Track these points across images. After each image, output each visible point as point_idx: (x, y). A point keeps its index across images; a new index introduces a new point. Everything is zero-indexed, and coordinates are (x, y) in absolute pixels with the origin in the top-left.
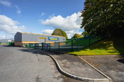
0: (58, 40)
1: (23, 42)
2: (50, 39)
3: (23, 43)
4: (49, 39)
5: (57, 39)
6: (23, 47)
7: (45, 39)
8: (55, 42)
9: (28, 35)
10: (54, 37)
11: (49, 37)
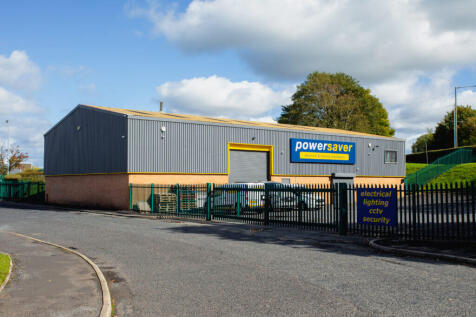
0: (351, 162)
1: (133, 180)
2: (303, 155)
3: (137, 187)
4: (294, 158)
5: (346, 157)
6: (136, 210)
7: (268, 153)
8: (332, 177)
9: (164, 129)
10: (328, 142)
11: (292, 143)
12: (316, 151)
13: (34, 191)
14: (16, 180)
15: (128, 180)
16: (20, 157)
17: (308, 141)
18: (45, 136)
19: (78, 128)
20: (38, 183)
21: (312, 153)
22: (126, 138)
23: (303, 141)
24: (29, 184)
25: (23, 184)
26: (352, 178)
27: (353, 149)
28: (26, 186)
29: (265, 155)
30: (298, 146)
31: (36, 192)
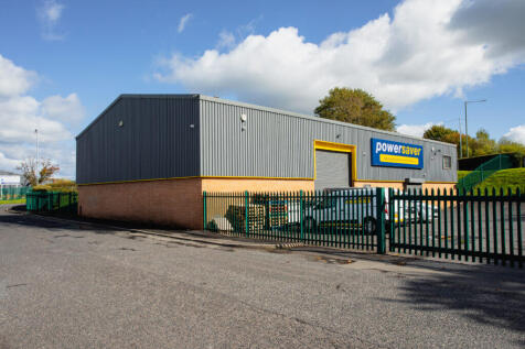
3: (213, 196)
7: (350, 155)
8: (406, 183)
9: (244, 118)
10: (402, 144)
11: (373, 143)
12: (393, 153)
13: (65, 202)
14: (44, 191)
15: (200, 187)
16: (51, 169)
17: (387, 142)
18: (77, 139)
19: (121, 124)
20: (70, 193)
21: (390, 156)
22: (197, 127)
23: (382, 142)
24: (59, 194)
25: (52, 195)
26: (420, 184)
27: (421, 152)
28: (55, 197)
29: (346, 156)
30: (379, 147)
31: (67, 203)
